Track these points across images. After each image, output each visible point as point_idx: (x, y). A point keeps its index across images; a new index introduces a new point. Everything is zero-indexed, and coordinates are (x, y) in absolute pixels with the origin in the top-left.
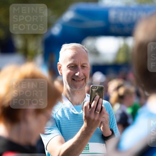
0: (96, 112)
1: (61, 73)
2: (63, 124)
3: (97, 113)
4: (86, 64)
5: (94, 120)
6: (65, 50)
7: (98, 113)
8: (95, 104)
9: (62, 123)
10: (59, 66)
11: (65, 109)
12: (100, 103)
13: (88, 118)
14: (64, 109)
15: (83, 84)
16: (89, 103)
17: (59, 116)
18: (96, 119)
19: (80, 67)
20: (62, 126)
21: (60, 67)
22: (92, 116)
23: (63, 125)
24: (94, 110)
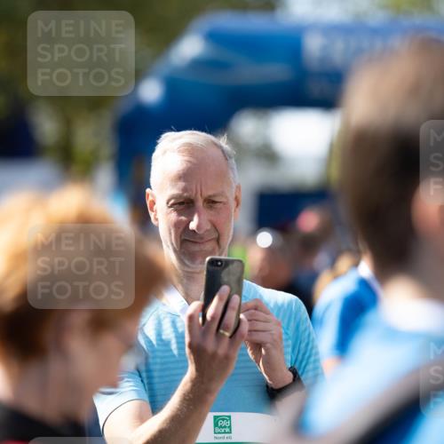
0: (221, 331)
1: (157, 219)
2: (158, 360)
3: (223, 335)
4: (222, 194)
5: (214, 355)
6: (165, 152)
7: (228, 334)
8: (217, 308)
9: (153, 358)
10: (150, 198)
11: (164, 318)
12: (233, 309)
13: (197, 351)
14: (162, 317)
15: (214, 249)
16: (201, 308)
17: (146, 337)
18: (222, 351)
19: (200, 203)
20: (152, 367)
21: (153, 203)
22: (210, 344)
23: (156, 364)
24: (215, 326)
